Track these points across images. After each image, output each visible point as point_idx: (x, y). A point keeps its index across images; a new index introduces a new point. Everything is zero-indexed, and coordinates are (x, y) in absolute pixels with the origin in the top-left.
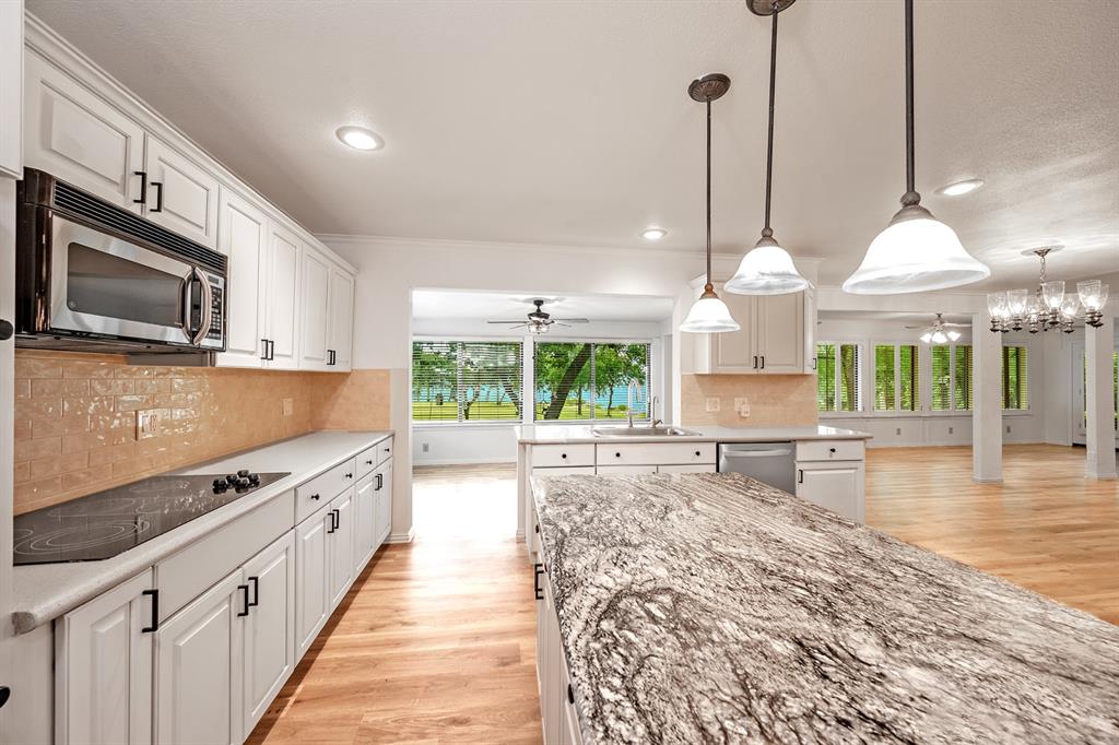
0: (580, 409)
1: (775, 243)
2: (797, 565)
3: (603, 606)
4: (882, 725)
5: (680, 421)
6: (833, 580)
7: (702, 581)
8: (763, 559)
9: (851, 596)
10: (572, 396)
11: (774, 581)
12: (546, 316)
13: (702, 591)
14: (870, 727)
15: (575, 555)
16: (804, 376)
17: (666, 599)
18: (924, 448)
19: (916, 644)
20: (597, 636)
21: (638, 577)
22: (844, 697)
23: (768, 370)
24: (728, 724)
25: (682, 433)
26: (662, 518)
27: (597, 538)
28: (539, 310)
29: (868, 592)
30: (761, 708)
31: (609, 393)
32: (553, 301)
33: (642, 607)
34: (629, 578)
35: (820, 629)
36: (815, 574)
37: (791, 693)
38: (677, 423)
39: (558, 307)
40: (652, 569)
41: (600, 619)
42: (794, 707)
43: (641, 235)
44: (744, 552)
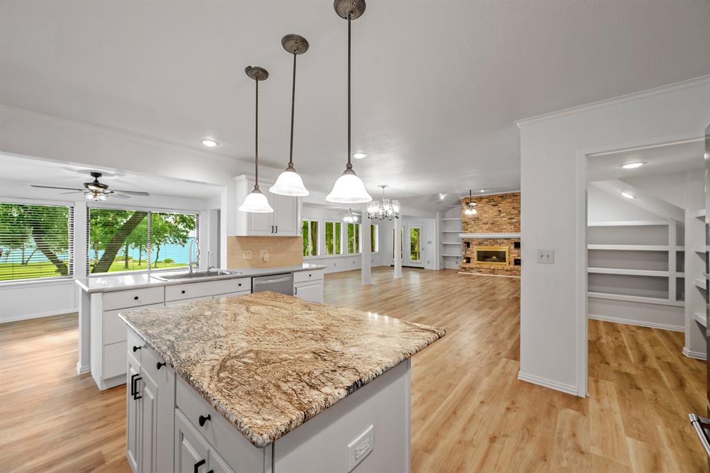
0: (127, 264)
1: (294, 171)
2: (307, 325)
3: (217, 368)
4: (345, 367)
5: (226, 267)
6: (322, 328)
7: (266, 343)
8: (292, 327)
9: (329, 332)
10: (120, 253)
11: (299, 334)
12: (105, 187)
13: (268, 347)
14: (341, 369)
15: (186, 350)
16: (296, 237)
17: (252, 355)
18: (346, 272)
19: (352, 340)
20: (220, 380)
21: (232, 350)
22: (333, 364)
23: (279, 234)
24: (294, 387)
25: (228, 273)
26: (234, 320)
27: (197, 339)
28: (96, 181)
29: (335, 328)
30: (306, 378)
31: (156, 250)
32: (113, 175)
33: (240, 362)
34: (227, 352)
35: (320, 346)
36: (315, 327)
37: (315, 369)
38: (224, 267)
39: (117, 180)
40: (238, 344)
41: (218, 374)
42: (317, 373)
43: (201, 141)
44: (283, 326)
